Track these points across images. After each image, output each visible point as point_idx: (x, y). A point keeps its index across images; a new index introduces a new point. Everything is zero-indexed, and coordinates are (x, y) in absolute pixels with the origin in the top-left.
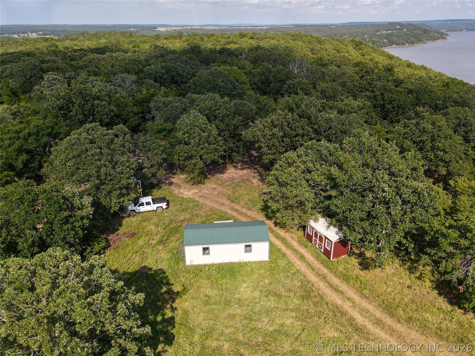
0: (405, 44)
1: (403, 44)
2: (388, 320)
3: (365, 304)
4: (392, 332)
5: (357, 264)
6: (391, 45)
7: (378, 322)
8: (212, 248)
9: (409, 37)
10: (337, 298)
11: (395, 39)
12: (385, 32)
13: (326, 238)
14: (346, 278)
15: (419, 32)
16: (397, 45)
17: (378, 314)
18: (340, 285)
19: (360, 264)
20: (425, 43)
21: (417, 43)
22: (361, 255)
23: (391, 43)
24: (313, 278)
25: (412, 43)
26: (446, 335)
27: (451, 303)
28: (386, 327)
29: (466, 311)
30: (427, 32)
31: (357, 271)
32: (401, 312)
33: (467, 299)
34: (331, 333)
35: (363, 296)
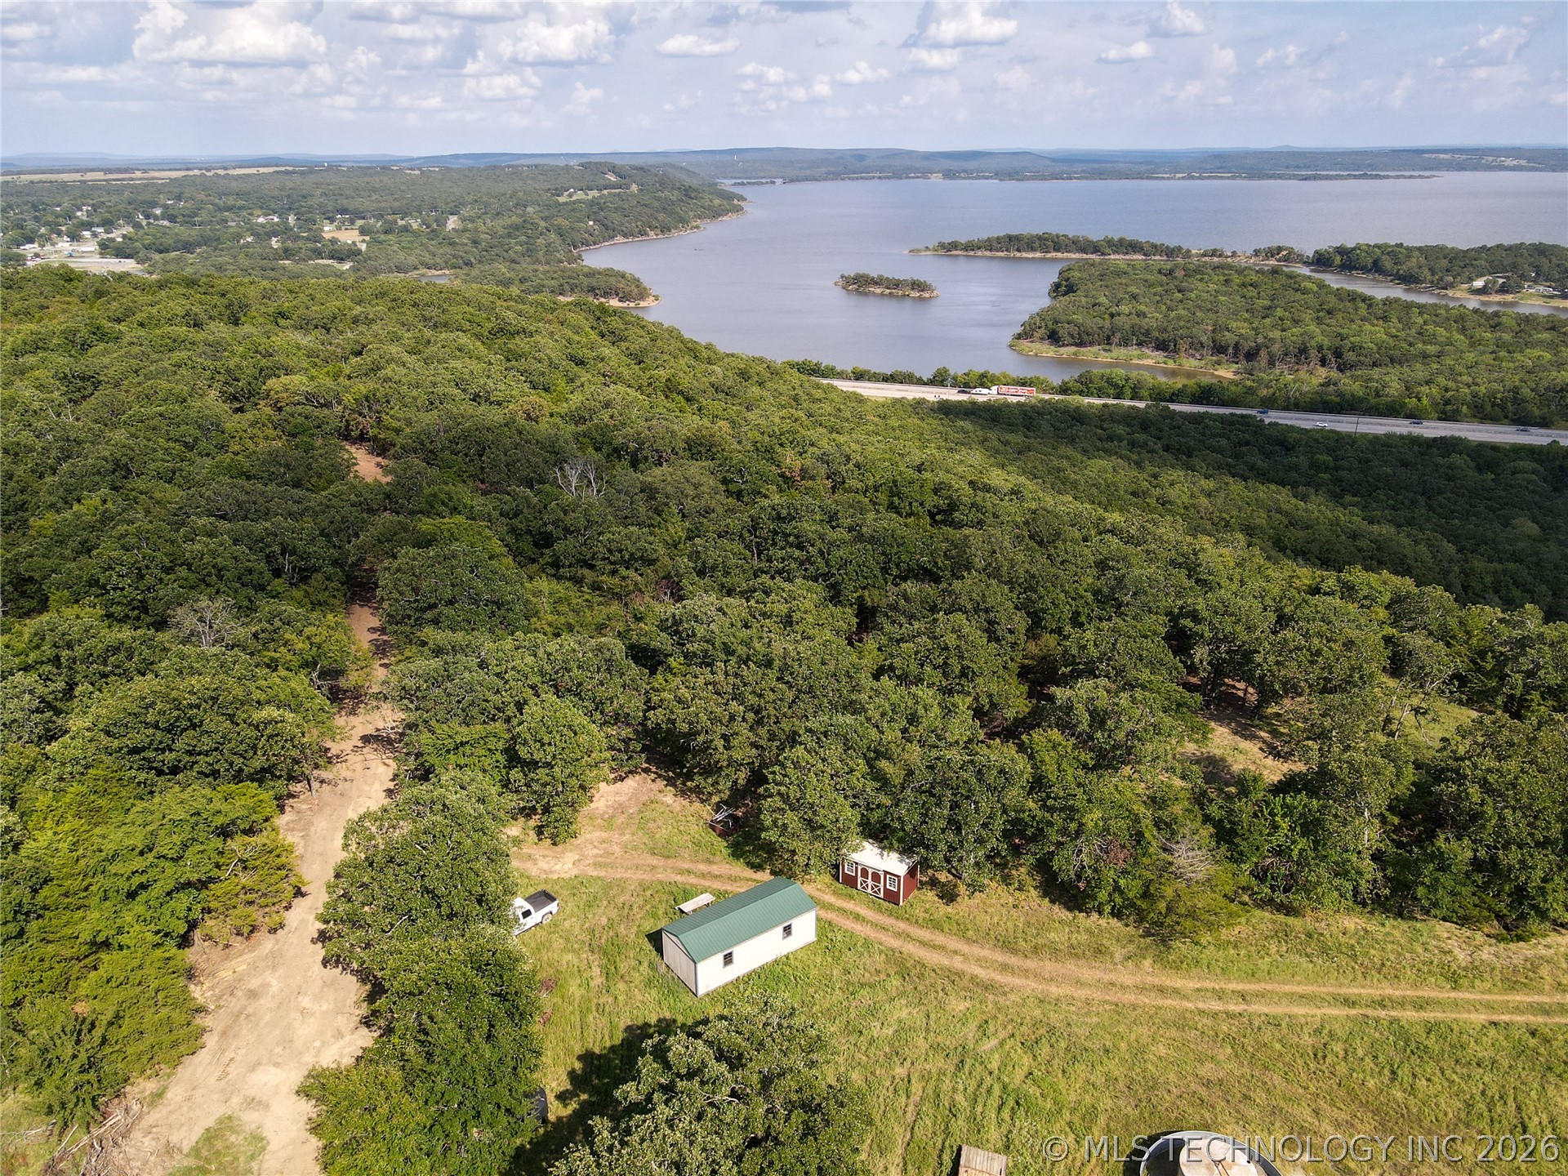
0: (646, 234)
1: (642, 233)
2: (1014, 961)
3: (976, 950)
4: (1026, 973)
5: (936, 898)
6: (612, 238)
7: (1005, 968)
8: (738, 951)
9: (652, 211)
10: (940, 958)
11: (616, 218)
12: (580, 195)
13: (886, 873)
14: (937, 926)
15: (675, 195)
16: (625, 236)
17: (999, 957)
18: (934, 937)
19: (941, 898)
20: (697, 227)
21: (676, 228)
22: (933, 883)
23: (609, 232)
24: (895, 943)
25: (665, 229)
26: (1080, 952)
27: (1070, 910)
28: (1017, 971)
29: (1088, 912)
30: (693, 195)
31: (942, 910)
32: (1023, 944)
33: (1088, 896)
34: (958, 1005)
35: (969, 941)
